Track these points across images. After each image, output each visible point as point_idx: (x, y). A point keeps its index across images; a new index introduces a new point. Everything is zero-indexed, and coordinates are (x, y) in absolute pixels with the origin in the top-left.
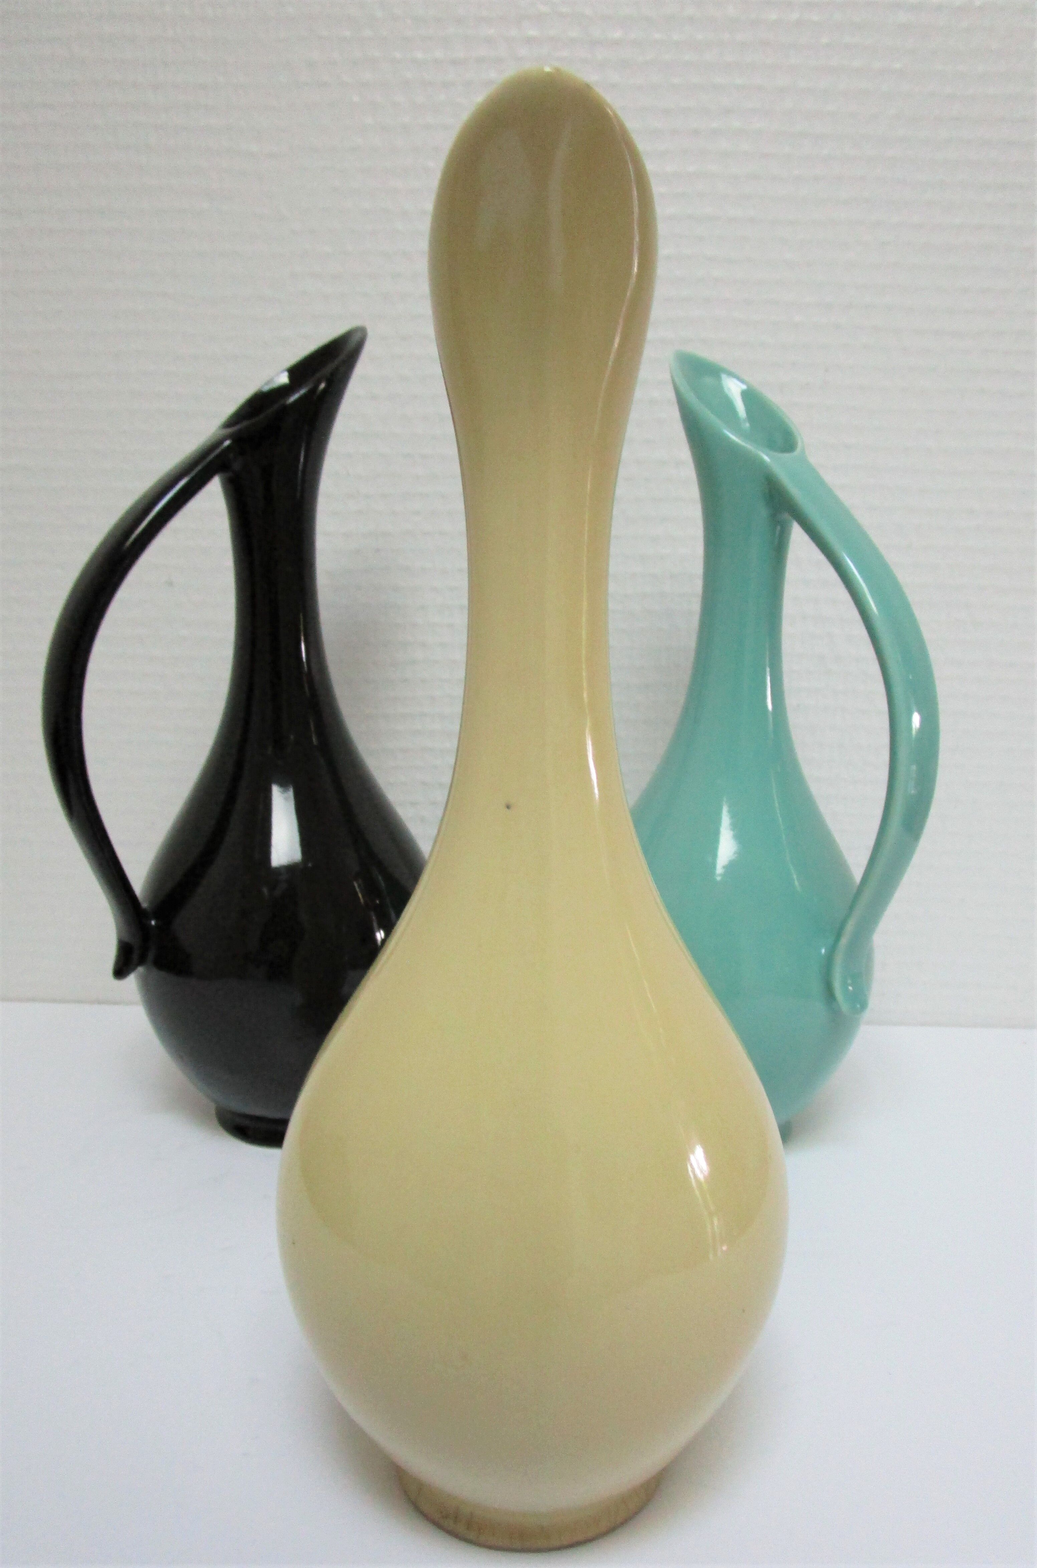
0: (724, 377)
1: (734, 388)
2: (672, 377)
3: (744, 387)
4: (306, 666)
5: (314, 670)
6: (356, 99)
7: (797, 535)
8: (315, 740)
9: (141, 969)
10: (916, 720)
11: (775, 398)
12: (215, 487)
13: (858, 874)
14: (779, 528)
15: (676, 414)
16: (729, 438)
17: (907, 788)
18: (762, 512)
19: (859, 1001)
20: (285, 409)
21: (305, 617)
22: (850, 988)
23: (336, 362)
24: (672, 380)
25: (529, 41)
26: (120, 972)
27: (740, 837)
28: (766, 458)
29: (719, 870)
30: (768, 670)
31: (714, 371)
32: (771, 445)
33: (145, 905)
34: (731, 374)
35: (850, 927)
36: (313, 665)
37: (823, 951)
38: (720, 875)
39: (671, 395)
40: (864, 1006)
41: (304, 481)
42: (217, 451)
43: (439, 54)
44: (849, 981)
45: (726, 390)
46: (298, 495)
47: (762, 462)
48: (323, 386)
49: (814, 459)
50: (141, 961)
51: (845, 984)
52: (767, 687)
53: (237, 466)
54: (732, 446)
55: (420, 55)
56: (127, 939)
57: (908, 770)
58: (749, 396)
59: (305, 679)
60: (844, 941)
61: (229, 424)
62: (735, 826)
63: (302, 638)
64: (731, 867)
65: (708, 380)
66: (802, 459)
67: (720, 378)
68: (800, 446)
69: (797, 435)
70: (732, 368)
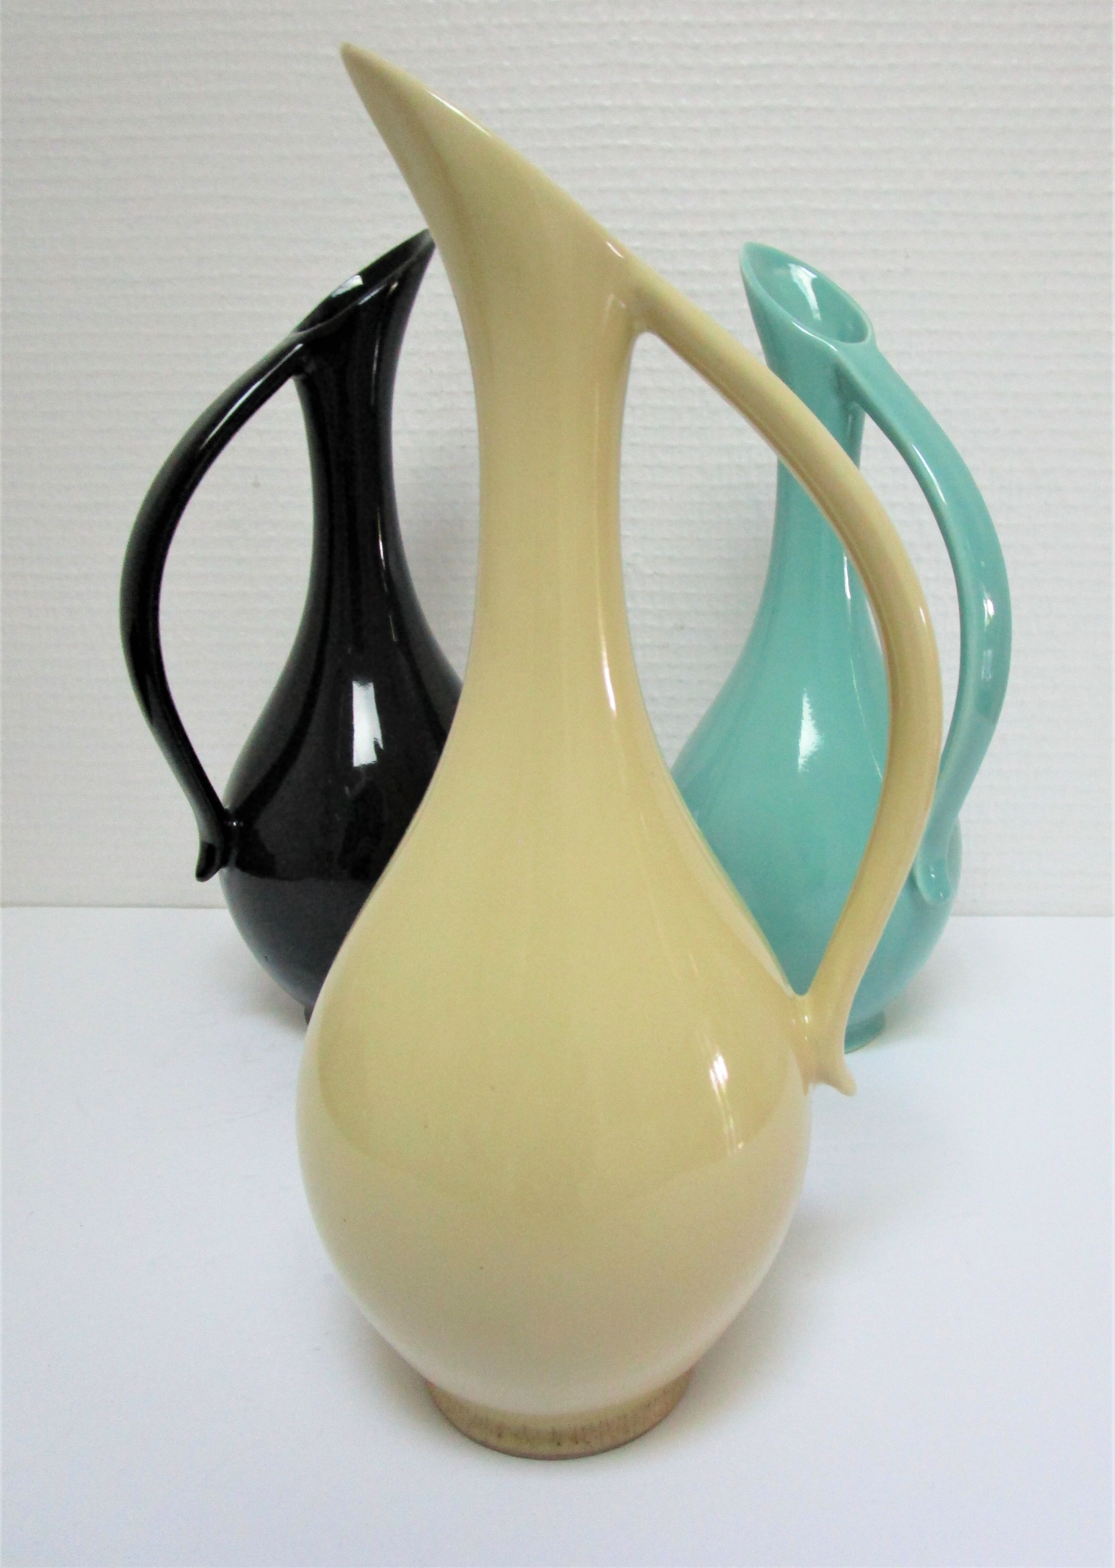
0: (792, 266)
1: (803, 278)
2: (741, 270)
3: (814, 276)
4: (384, 564)
5: (393, 568)
7: (869, 428)
8: (394, 638)
9: (224, 870)
10: (989, 608)
11: (846, 285)
12: (290, 390)
14: (850, 418)
15: (746, 306)
16: (799, 330)
17: (979, 675)
18: (836, 402)
19: (942, 888)
20: (358, 309)
21: (382, 514)
22: (933, 876)
23: (407, 263)
24: (742, 274)
26: (203, 873)
28: (834, 349)
29: (801, 761)
31: (783, 261)
32: (842, 336)
33: (226, 806)
34: (799, 264)
36: (391, 563)
39: (739, 285)
40: (947, 893)
41: (377, 388)
42: (290, 355)
44: (932, 869)
45: (796, 281)
46: (372, 401)
47: (830, 353)
48: (395, 286)
49: (882, 345)
50: (224, 863)
51: (927, 873)
52: (845, 575)
53: (311, 368)
54: (804, 339)
56: (208, 840)
58: (820, 285)
59: (383, 575)
61: (302, 328)
62: (815, 717)
63: (380, 536)
65: (779, 272)
66: (873, 347)
67: (789, 268)
68: (870, 334)
69: (868, 324)
70: (799, 257)
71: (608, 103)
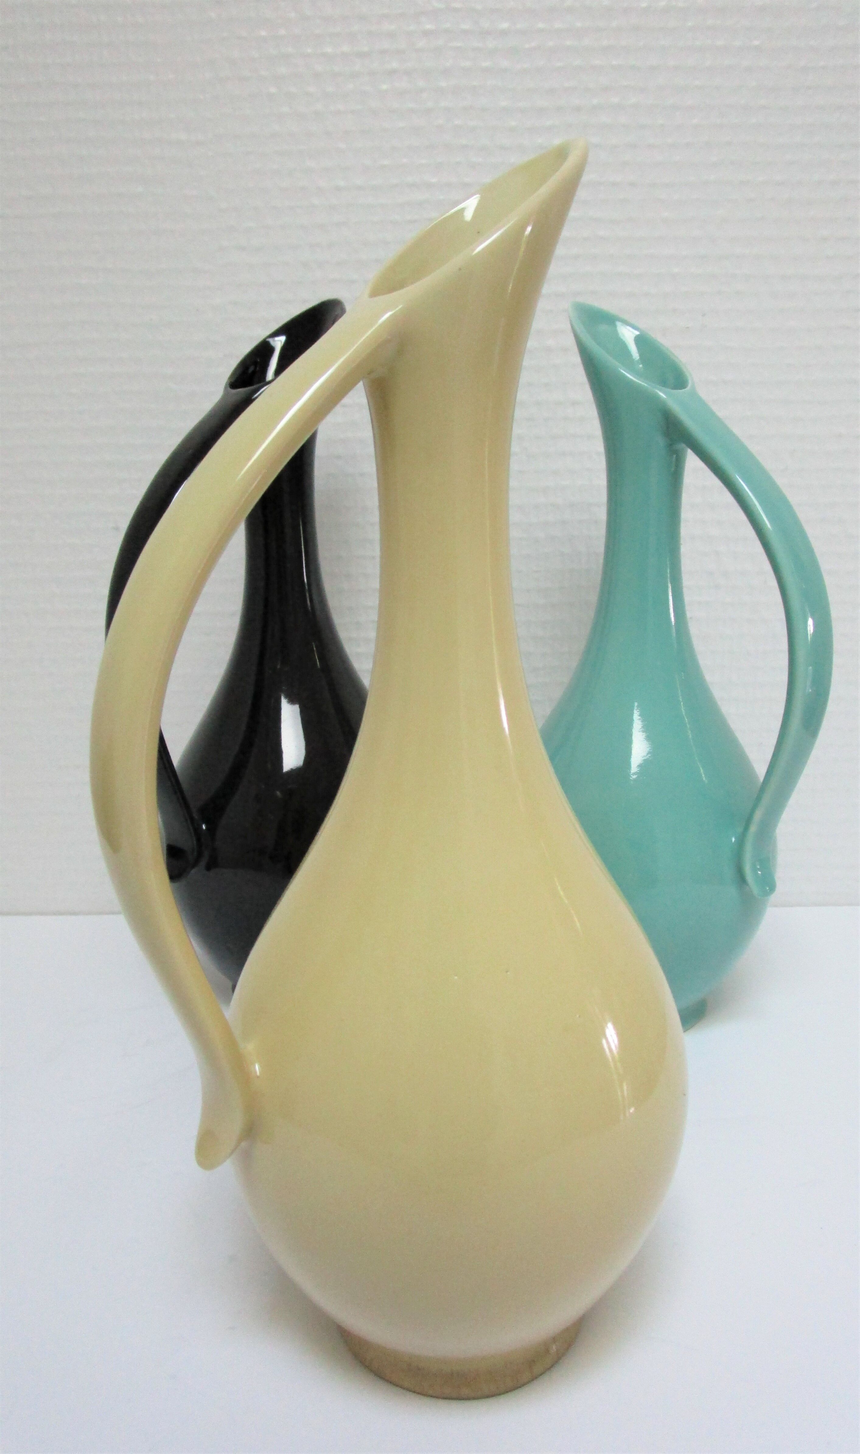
0: (620, 325)
1: (628, 335)
3: (637, 333)
6: (273, 90)
7: (692, 462)
10: (811, 625)
11: (665, 342)
13: (761, 770)
14: (675, 454)
15: (577, 359)
16: (627, 377)
17: (804, 688)
18: (660, 441)
19: (768, 884)
22: (760, 872)
24: (572, 327)
25: (426, 33)
27: (651, 736)
28: (661, 394)
30: (670, 585)
31: (610, 320)
32: (664, 383)
34: (626, 323)
35: (758, 815)
37: (733, 840)
38: (634, 774)
39: (570, 342)
40: (772, 888)
43: (346, 48)
44: (759, 866)
45: (620, 335)
47: (658, 398)
49: (703, 393)
51: (754, 870)
52: (670, 603)
54: (629, 383)
55: (329, 50)
57: (804, 671)
58: (640, 340)
60: (753, 829)
62: (647, 729)
64: (644, 766)
65: (603, 328)
66: (694, 394)
67: (615, 326)
68: (690, 382)
69: (688, 375)
70: (625, 317)
71: (434, 180)
